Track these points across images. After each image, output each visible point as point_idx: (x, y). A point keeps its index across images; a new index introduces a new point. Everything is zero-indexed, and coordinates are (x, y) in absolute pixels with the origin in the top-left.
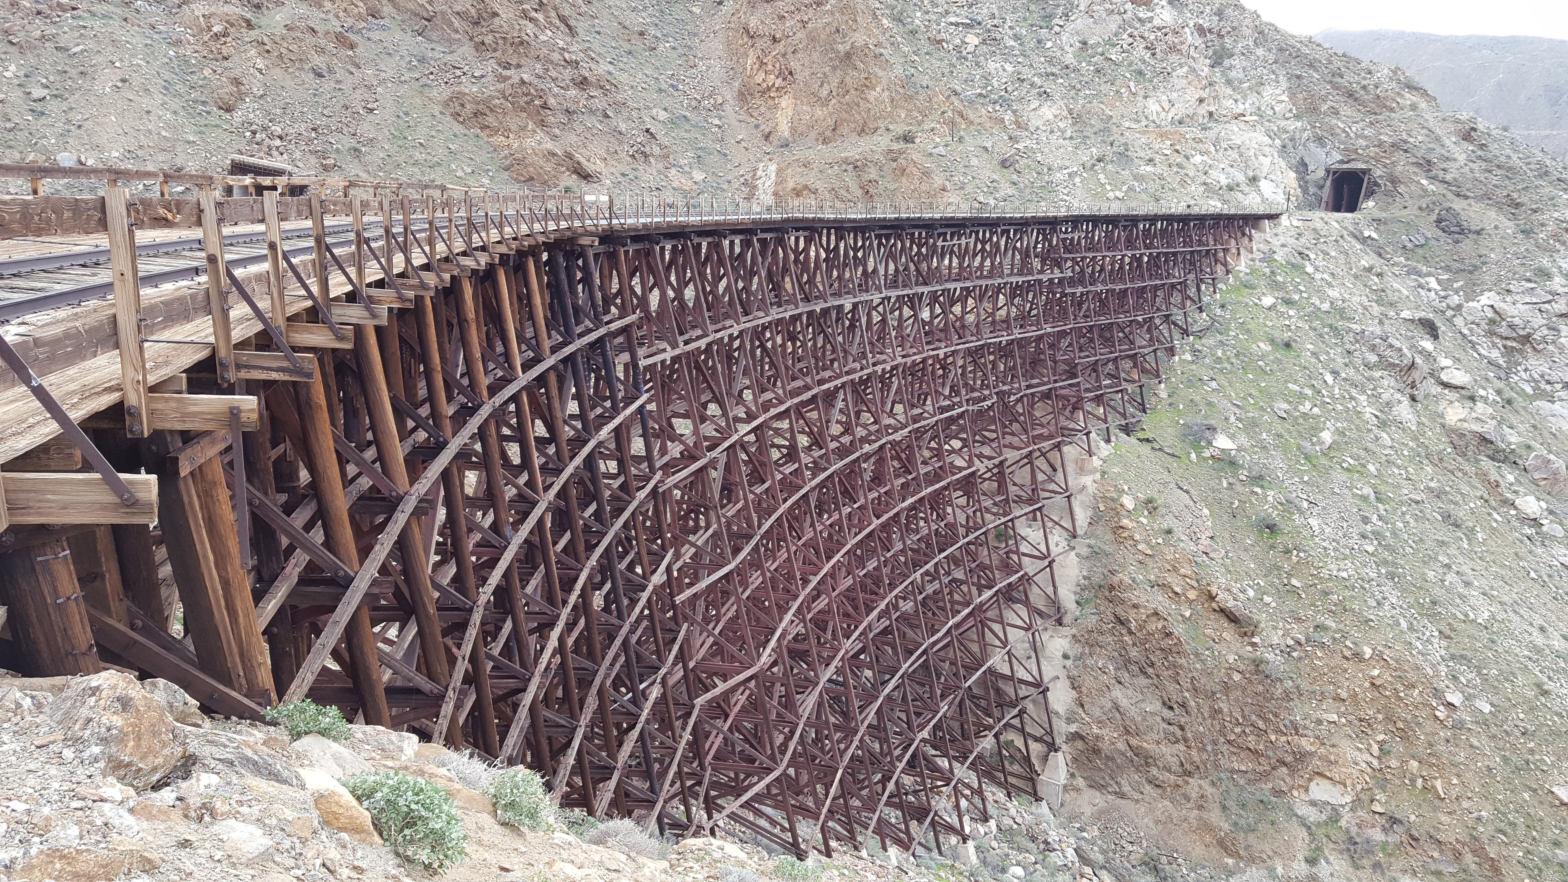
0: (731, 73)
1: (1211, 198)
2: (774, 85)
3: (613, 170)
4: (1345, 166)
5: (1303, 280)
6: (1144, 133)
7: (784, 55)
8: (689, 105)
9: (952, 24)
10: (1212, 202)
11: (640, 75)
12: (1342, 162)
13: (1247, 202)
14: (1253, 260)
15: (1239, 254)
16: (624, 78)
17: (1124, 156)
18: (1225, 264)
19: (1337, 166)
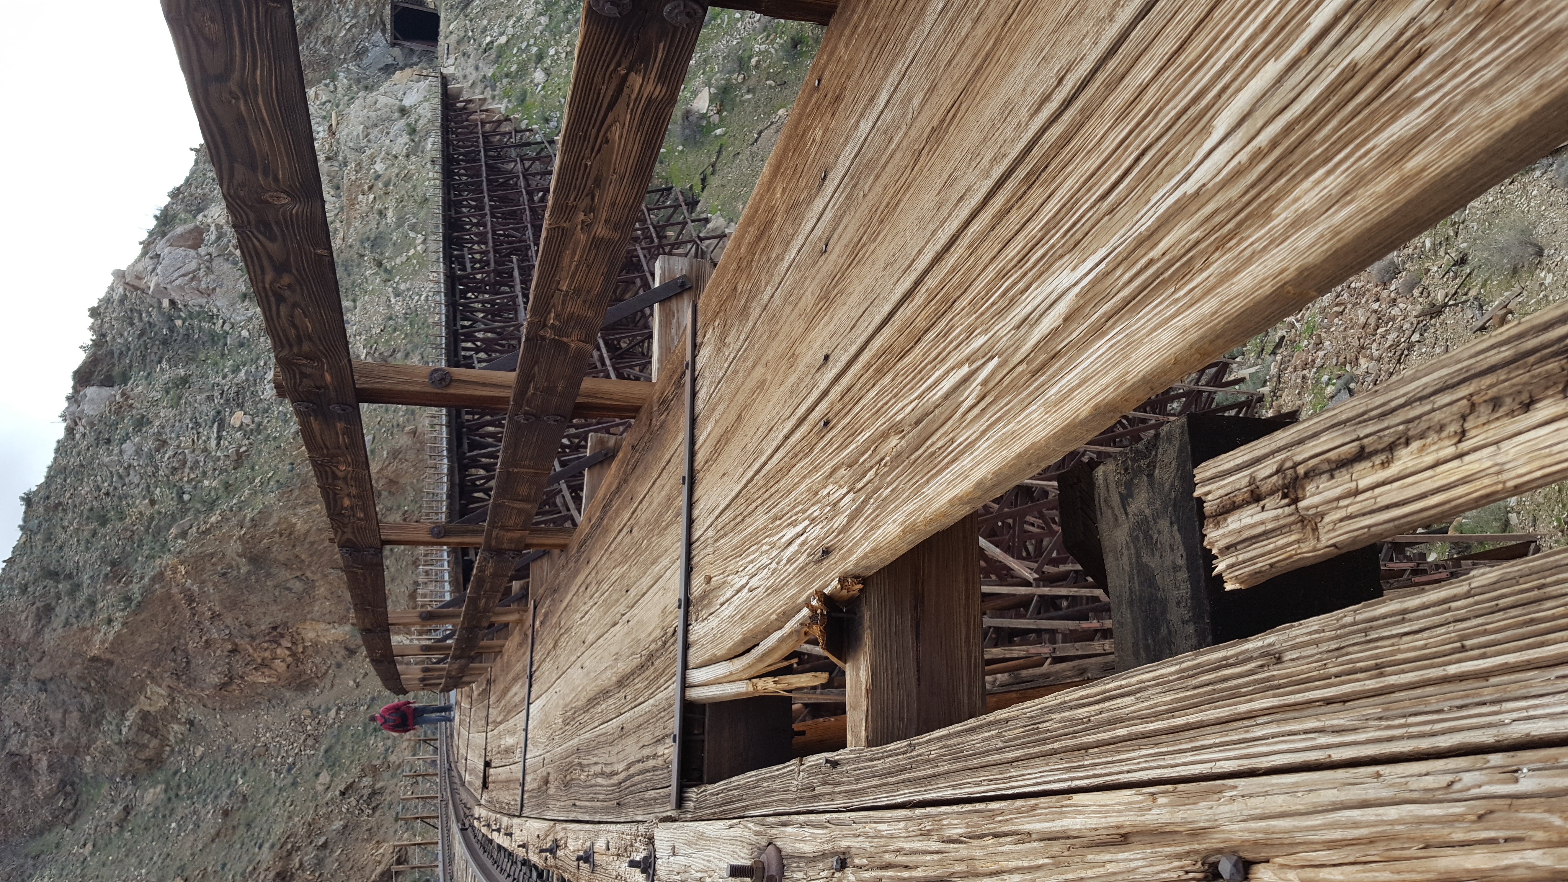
0: (274, 702)
1: (424, 147)
2: (288, 648)
3: (391, 831)
4: (388, 27)
5: (514, 46)
6: (349, 224)
7: (253, 638)
8: (312, 747)
9: (218, 444)
10: (429, 146)
11: (276, 810)
12: (384, 31)
13: (429, 115)
14: (493, 97)
15: (487, 111)
16: (278, 830)
17: (376, 242)
18: (499, 123)
19: (388, 35)
